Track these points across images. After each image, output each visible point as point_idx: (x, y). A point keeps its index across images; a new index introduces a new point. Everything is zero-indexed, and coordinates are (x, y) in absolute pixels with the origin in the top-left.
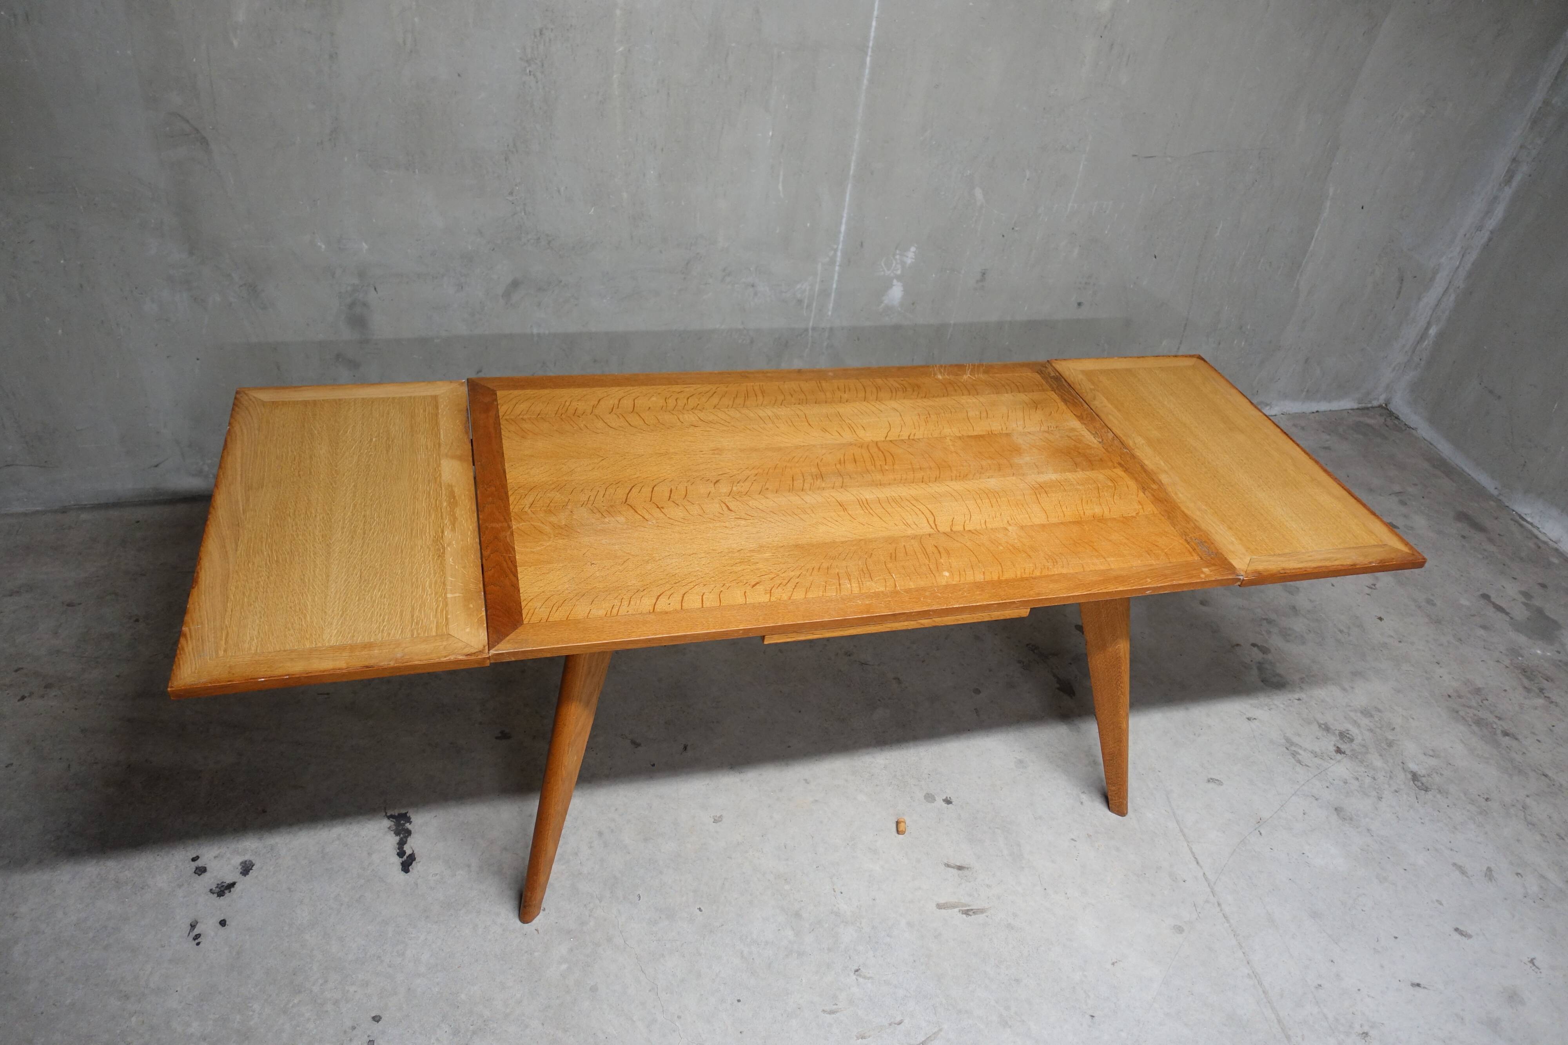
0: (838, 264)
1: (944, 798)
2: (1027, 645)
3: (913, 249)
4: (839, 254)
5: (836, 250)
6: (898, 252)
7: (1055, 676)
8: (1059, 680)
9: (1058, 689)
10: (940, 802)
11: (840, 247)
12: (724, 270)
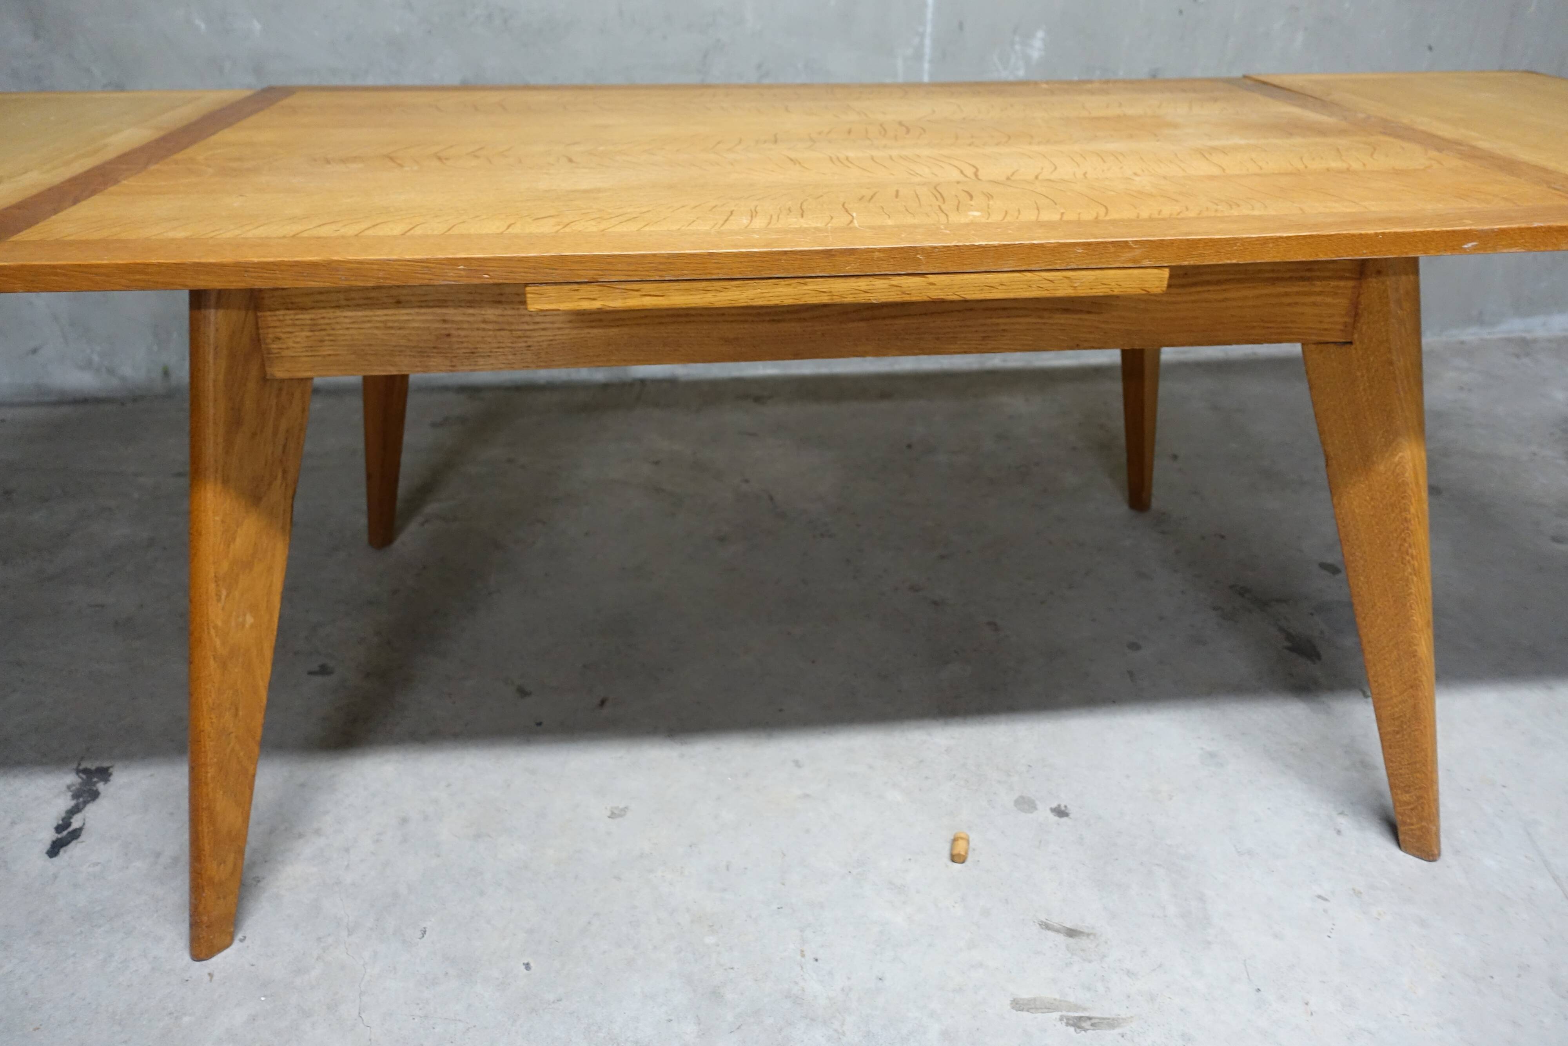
0: (927, 57)
1: (1054, 805)
2: (1231, 587)
3: (1040, 34)
4: (928, 42)
5: (922, 36)
6: (1017, 38)
7: (1282, 629)
8: (1289, 637)
9: (1288, 648)
10: (1044, 813)
11: (929, 29)
12: (759, 66)
